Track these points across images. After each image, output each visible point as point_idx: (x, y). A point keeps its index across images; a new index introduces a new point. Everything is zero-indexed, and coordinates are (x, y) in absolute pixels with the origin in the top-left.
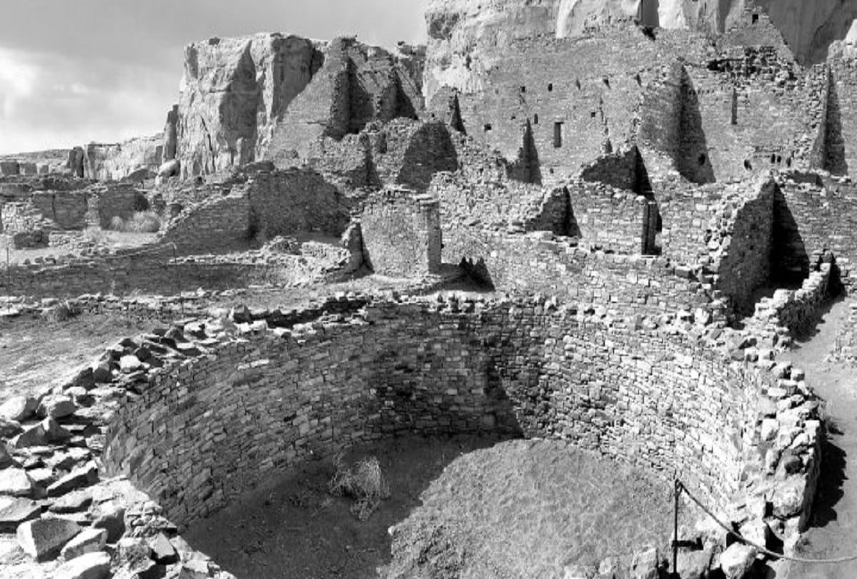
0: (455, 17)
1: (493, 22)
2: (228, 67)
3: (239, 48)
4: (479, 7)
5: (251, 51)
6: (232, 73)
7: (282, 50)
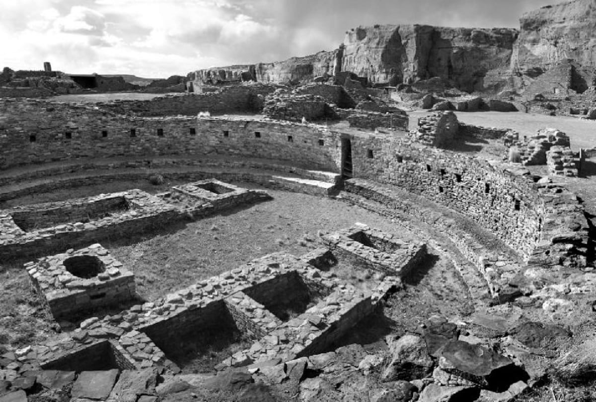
0: (544, 22)
1: (576, 27)
2: (385, 38)
3: (392, 30)
4: (564, 19)
5: (399, 31)
6: (388, 41)
7: (420, 32)
